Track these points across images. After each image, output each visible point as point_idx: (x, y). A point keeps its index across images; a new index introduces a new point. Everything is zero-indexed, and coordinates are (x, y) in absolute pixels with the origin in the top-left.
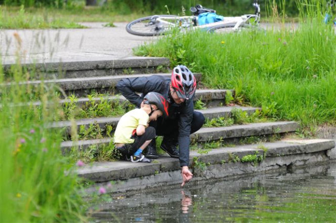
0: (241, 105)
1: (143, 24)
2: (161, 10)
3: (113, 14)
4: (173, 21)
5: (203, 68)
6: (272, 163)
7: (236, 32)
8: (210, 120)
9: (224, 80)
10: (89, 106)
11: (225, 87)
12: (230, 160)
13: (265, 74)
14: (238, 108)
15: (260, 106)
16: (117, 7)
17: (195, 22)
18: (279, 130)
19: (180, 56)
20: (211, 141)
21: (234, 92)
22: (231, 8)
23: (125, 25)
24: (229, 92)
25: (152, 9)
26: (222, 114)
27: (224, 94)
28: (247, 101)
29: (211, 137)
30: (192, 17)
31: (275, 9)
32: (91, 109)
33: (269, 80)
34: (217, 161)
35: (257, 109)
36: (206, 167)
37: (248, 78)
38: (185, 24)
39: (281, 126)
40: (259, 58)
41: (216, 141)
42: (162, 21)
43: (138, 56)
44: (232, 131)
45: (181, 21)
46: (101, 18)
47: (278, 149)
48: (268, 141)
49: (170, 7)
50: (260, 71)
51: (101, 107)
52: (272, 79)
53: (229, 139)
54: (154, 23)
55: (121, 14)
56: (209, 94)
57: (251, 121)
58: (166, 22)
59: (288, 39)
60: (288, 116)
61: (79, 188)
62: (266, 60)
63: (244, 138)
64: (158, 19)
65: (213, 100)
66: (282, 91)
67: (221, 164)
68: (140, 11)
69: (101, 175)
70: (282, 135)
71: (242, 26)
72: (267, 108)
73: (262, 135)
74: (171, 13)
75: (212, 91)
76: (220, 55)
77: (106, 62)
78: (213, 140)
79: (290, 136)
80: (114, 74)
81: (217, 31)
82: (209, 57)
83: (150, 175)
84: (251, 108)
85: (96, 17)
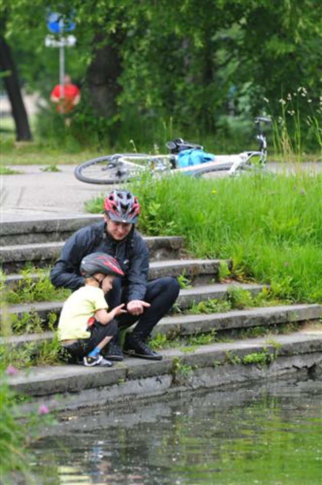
0: (241, 282)
1: (98, 167)
2: (124, 146)
3: (56, 152)
4: (142, 162)
5: (186, 229)
6: (286, 365)
7: (232, 176)
8: (197, 304)
9: (216, 246)
10: (23, 286)
11: (218, 256)
12: (227, 360)
13: (276, 237)
14: (237, 287)
15: (268, 283)
16: (61, 143)
17: (173, 163)
18: (296, 318)
19: (153, 213)
20: (199, 334)
21: (231, 263)
22: (224, 142)
23: (72, 168)
24: (224, 263)
25: (112, 144)
26: (214, 295)
27: (216, 266)
28: (249, 276)
29: (198, 329)
30: (169, 156)
31: (285, 143)
32: (26, 290)
33: (280, 245)
34: (208, 363)
35: (264, 287)
36: (192, 372)
37: (251, 242)
38: (159, 167)
39: (299, 311)
40: (267, 214)
41: (206, 334)
42: (126, 163)
43: (92, 212)
44: (229, 320)
45: (153, 162)
46: (38, 159)
47: (295, 344)
48: (281, 333)
49: (137, 142)
50: (267, 232)
51: (41, 287)
52: (285, 243)
53: (225, 331)
54: (114, 166)
55: (66, 153)
56: (196, 267)
57: (256, 305)
58: (132, 164)
59: (307, 186)
60: (309, 296)
61: (10, 406)
62: (275, 216)
63: (245, 329)
64: (120, 160)
65: (202, 275)
66: (299, 261)
67: (213, 366)
68: (94, 148)
69: (41, 385)
70: (301, 324)
71: (241, 168)
72: (279, 285)
73: (272, 325)
74: (139, 151)
75: (200, 262)
76: (210, 211)
77: (47, 223)
78: (201, 333)
79: (312, 325)
80: (58, 240)
81: (206, 176)
82: (194, 213)
83: (111, 384)
84: (255, 286)
85: (32, 157)
